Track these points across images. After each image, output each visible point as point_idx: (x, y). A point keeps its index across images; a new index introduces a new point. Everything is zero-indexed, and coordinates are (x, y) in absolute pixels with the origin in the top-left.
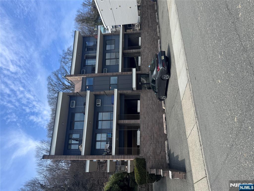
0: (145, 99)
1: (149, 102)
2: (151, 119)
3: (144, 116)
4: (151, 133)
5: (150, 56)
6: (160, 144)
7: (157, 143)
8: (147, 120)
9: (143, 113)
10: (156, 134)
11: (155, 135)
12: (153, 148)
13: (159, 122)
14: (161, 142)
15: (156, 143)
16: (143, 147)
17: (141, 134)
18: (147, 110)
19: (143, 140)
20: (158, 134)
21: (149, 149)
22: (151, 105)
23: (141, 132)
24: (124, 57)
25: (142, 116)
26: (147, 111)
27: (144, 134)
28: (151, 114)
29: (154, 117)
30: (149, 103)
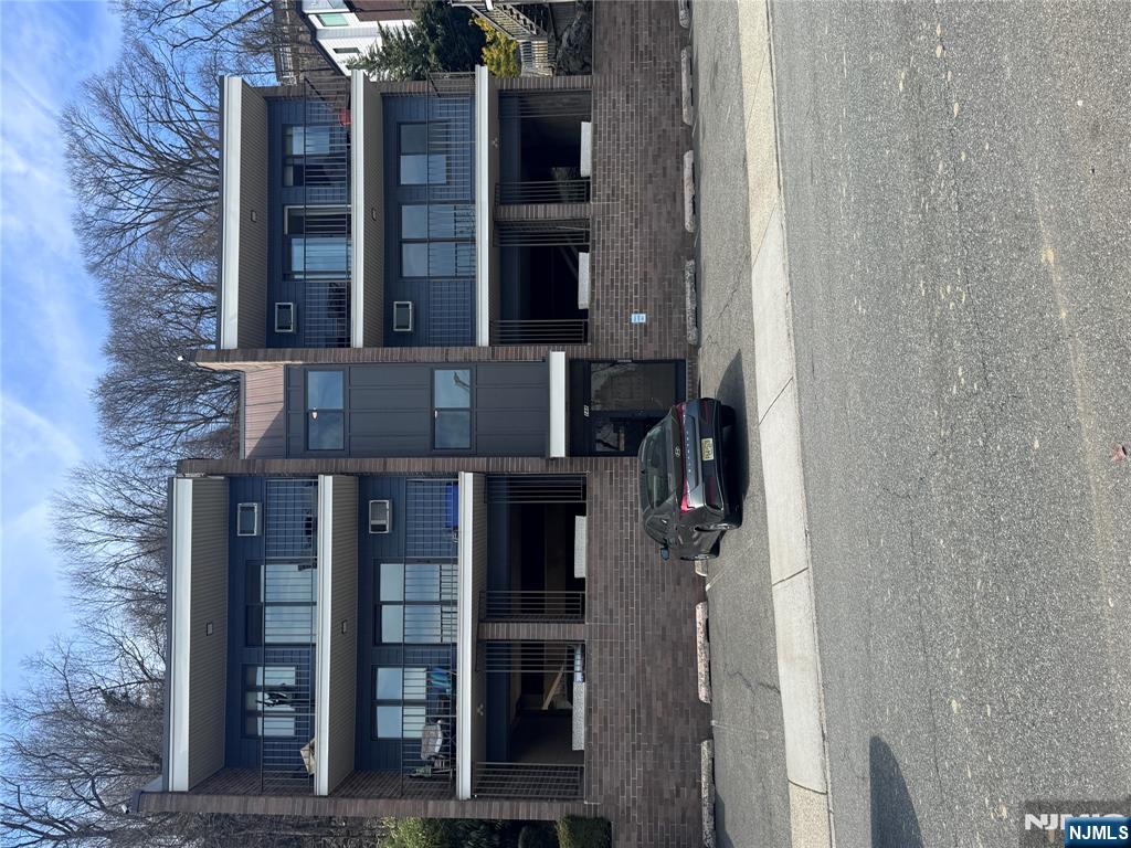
0: (611, 508)
1: (632, 528)
2: (637, 619)
3: (606, 603)
4: (638, 696)
5: (637, 255)
6: (679, 753)
7: (666, 746)
8: (622, 627)
9: (600, 590)
10: (660, 703)
11: (657, 705)
12: (645, 768)
13: (675, 639)
14: (683, 740)
15: (661, 746)
16: (600, 763)
17: (589, 701)
18: (621, 572)
19: (601, 732)
20: (670, 699)
21: (628, 772)
22: (642, 544)
23: (589, 688)
24: (502, 249)
25: (594, 606)
26: (622, 580)
27: (606, 697)
28: (637, 594)
29: (653, 611)
30: (631, 533)
